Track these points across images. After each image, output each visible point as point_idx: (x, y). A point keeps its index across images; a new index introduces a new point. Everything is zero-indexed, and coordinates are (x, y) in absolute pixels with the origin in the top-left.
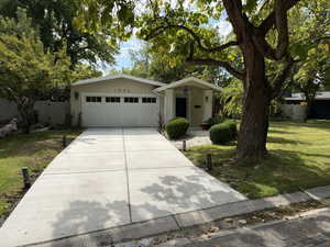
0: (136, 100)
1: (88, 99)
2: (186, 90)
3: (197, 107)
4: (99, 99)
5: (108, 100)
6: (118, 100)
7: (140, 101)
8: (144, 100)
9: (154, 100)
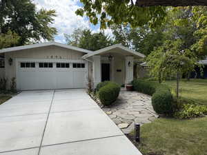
0: (67, 65)
1: (23, 65)
2: (110, 57)
3: (118, 71)
4: (33, 65)
5: (41, 65)
6: (51, 65)
7: (71, 66)
8: (75, 65)
9: (83, 66)
